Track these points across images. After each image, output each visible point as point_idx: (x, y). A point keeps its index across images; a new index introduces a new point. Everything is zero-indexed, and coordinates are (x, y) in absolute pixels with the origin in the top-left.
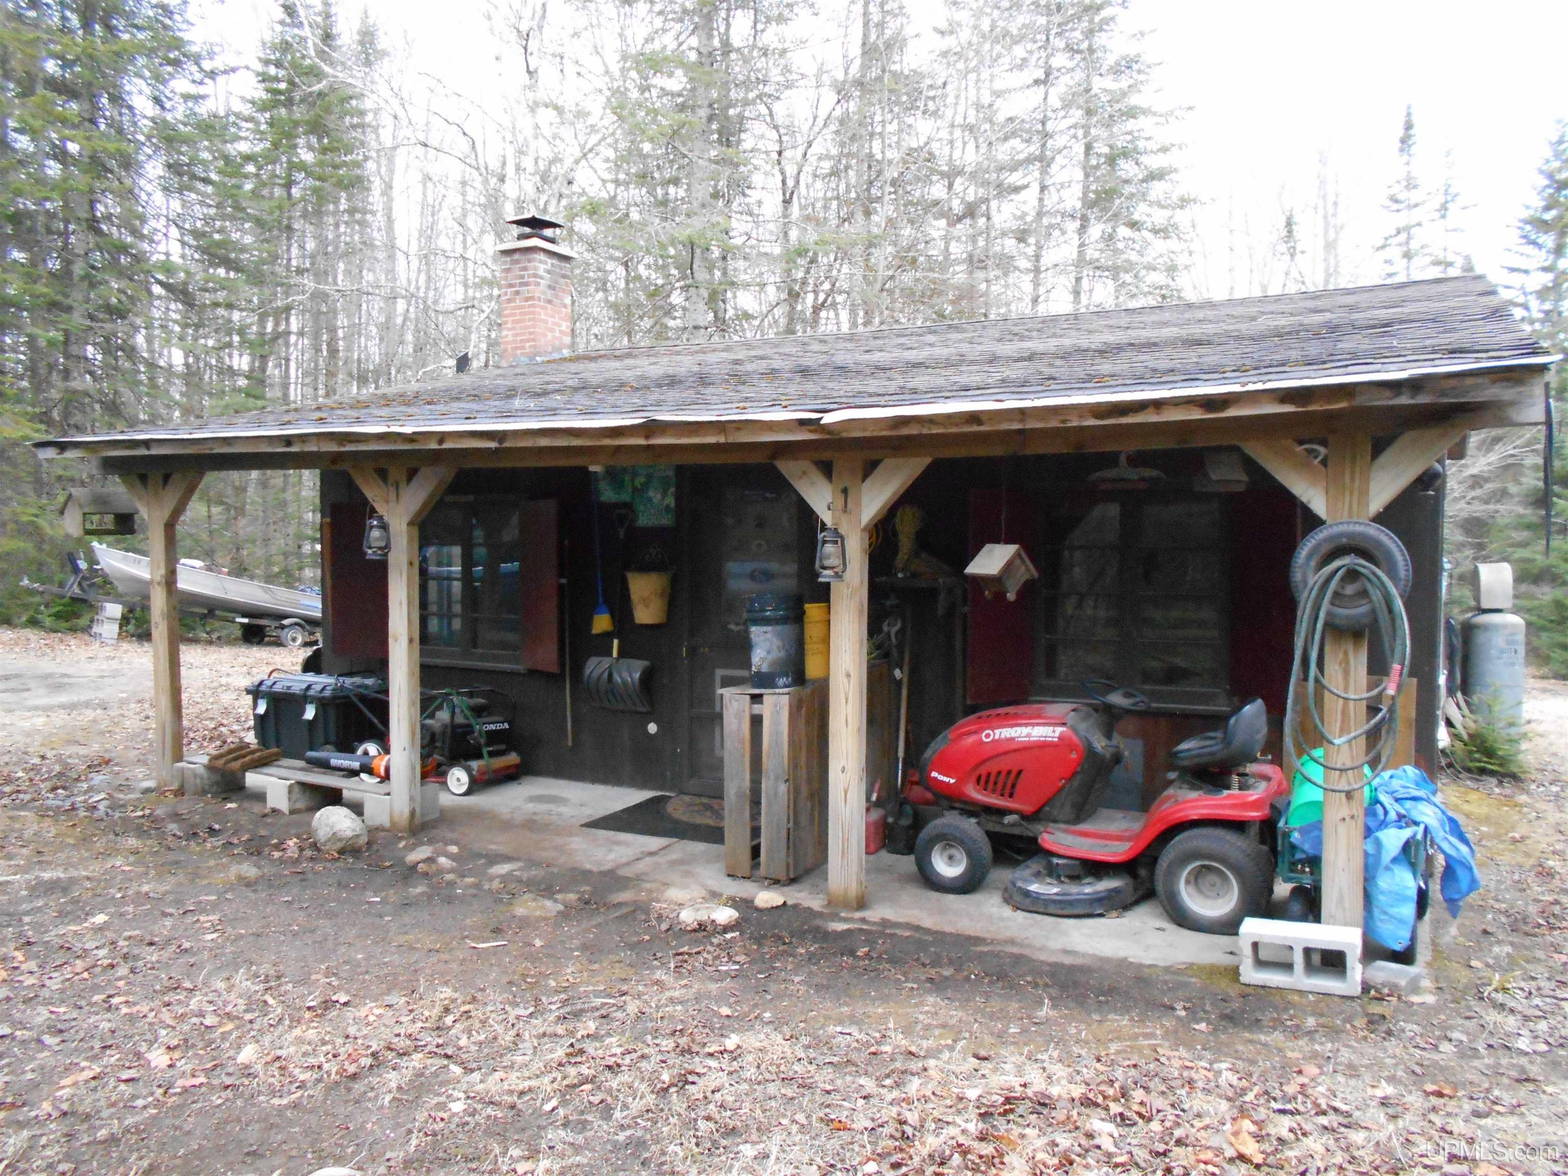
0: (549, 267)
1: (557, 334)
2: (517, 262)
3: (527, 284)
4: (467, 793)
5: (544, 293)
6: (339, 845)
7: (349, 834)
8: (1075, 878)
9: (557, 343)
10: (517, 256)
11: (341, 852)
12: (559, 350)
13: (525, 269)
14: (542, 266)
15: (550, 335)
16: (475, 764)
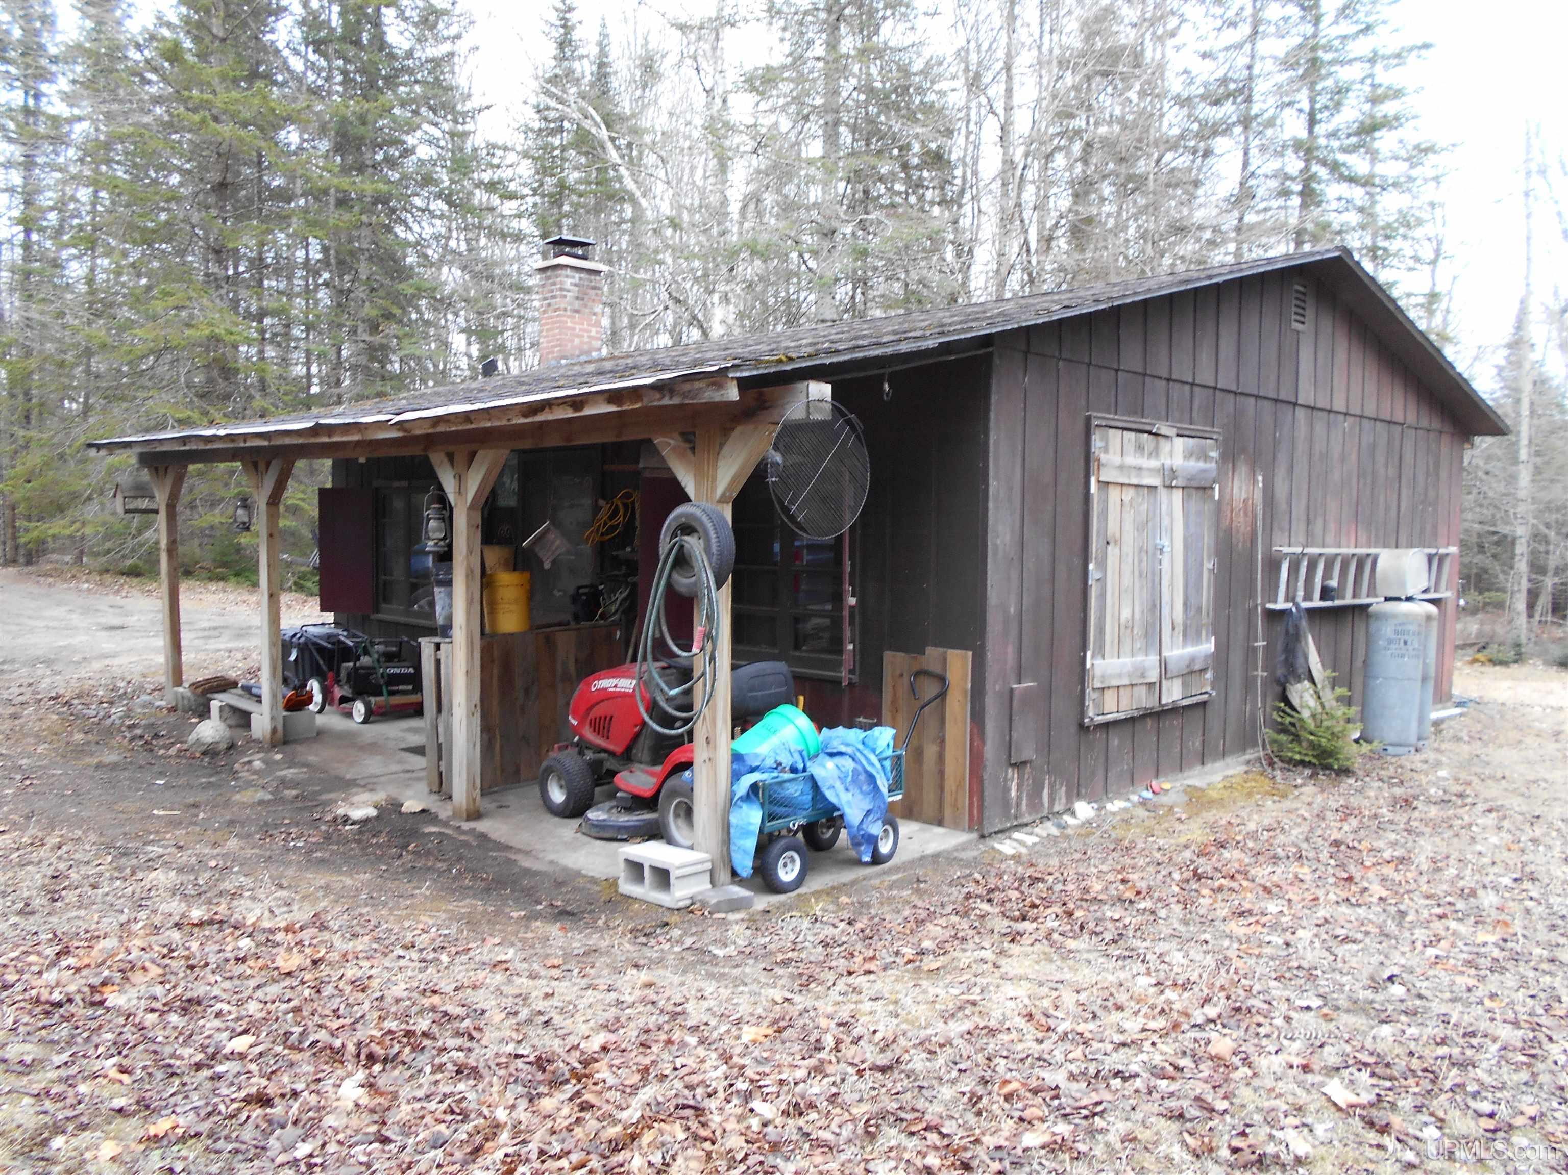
0: (577, 280)
1: (586, 339)
2: (548, 278)
3: (554, 297)
4: (364, 722)
5: (570, 304)
6: (203, 748)
7: (210, 740)
8: (629, 810)
9: (586, 347)
10: (549, 273)
11: (204, 753)
12: (588, 352)
13: (554, 284)
14: (569, 281)
15: (577, 341)
16: (373, 700)
